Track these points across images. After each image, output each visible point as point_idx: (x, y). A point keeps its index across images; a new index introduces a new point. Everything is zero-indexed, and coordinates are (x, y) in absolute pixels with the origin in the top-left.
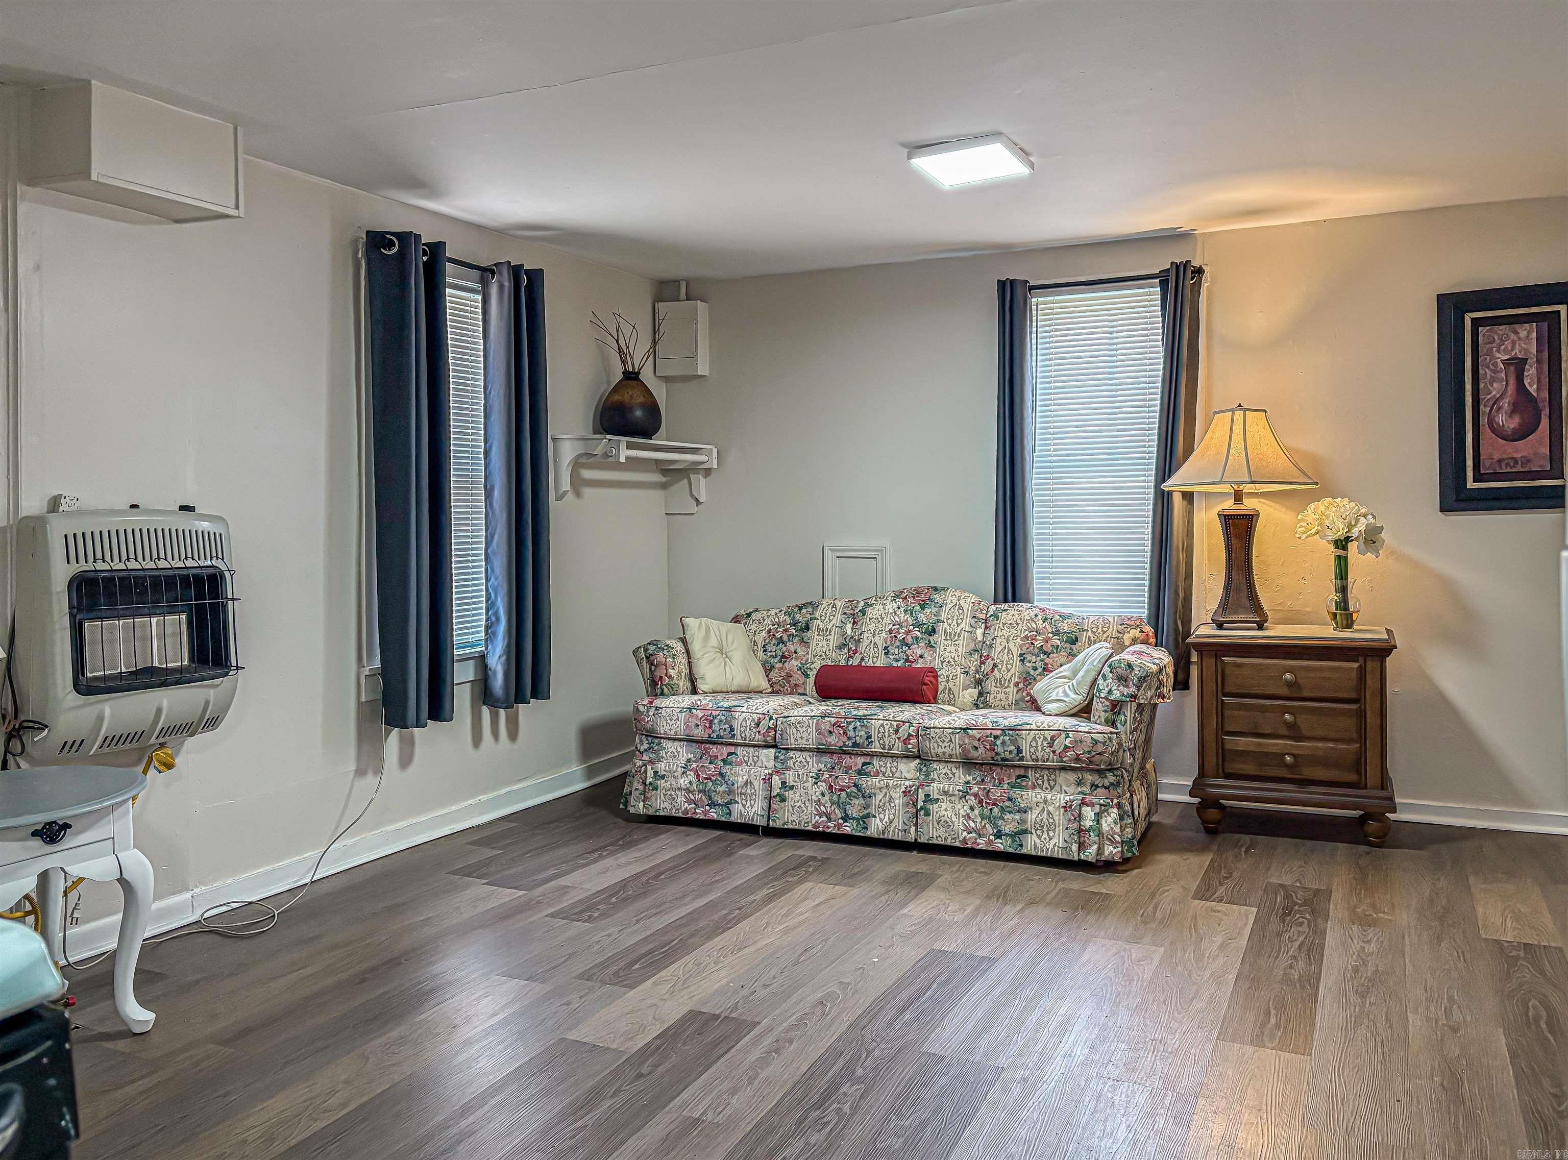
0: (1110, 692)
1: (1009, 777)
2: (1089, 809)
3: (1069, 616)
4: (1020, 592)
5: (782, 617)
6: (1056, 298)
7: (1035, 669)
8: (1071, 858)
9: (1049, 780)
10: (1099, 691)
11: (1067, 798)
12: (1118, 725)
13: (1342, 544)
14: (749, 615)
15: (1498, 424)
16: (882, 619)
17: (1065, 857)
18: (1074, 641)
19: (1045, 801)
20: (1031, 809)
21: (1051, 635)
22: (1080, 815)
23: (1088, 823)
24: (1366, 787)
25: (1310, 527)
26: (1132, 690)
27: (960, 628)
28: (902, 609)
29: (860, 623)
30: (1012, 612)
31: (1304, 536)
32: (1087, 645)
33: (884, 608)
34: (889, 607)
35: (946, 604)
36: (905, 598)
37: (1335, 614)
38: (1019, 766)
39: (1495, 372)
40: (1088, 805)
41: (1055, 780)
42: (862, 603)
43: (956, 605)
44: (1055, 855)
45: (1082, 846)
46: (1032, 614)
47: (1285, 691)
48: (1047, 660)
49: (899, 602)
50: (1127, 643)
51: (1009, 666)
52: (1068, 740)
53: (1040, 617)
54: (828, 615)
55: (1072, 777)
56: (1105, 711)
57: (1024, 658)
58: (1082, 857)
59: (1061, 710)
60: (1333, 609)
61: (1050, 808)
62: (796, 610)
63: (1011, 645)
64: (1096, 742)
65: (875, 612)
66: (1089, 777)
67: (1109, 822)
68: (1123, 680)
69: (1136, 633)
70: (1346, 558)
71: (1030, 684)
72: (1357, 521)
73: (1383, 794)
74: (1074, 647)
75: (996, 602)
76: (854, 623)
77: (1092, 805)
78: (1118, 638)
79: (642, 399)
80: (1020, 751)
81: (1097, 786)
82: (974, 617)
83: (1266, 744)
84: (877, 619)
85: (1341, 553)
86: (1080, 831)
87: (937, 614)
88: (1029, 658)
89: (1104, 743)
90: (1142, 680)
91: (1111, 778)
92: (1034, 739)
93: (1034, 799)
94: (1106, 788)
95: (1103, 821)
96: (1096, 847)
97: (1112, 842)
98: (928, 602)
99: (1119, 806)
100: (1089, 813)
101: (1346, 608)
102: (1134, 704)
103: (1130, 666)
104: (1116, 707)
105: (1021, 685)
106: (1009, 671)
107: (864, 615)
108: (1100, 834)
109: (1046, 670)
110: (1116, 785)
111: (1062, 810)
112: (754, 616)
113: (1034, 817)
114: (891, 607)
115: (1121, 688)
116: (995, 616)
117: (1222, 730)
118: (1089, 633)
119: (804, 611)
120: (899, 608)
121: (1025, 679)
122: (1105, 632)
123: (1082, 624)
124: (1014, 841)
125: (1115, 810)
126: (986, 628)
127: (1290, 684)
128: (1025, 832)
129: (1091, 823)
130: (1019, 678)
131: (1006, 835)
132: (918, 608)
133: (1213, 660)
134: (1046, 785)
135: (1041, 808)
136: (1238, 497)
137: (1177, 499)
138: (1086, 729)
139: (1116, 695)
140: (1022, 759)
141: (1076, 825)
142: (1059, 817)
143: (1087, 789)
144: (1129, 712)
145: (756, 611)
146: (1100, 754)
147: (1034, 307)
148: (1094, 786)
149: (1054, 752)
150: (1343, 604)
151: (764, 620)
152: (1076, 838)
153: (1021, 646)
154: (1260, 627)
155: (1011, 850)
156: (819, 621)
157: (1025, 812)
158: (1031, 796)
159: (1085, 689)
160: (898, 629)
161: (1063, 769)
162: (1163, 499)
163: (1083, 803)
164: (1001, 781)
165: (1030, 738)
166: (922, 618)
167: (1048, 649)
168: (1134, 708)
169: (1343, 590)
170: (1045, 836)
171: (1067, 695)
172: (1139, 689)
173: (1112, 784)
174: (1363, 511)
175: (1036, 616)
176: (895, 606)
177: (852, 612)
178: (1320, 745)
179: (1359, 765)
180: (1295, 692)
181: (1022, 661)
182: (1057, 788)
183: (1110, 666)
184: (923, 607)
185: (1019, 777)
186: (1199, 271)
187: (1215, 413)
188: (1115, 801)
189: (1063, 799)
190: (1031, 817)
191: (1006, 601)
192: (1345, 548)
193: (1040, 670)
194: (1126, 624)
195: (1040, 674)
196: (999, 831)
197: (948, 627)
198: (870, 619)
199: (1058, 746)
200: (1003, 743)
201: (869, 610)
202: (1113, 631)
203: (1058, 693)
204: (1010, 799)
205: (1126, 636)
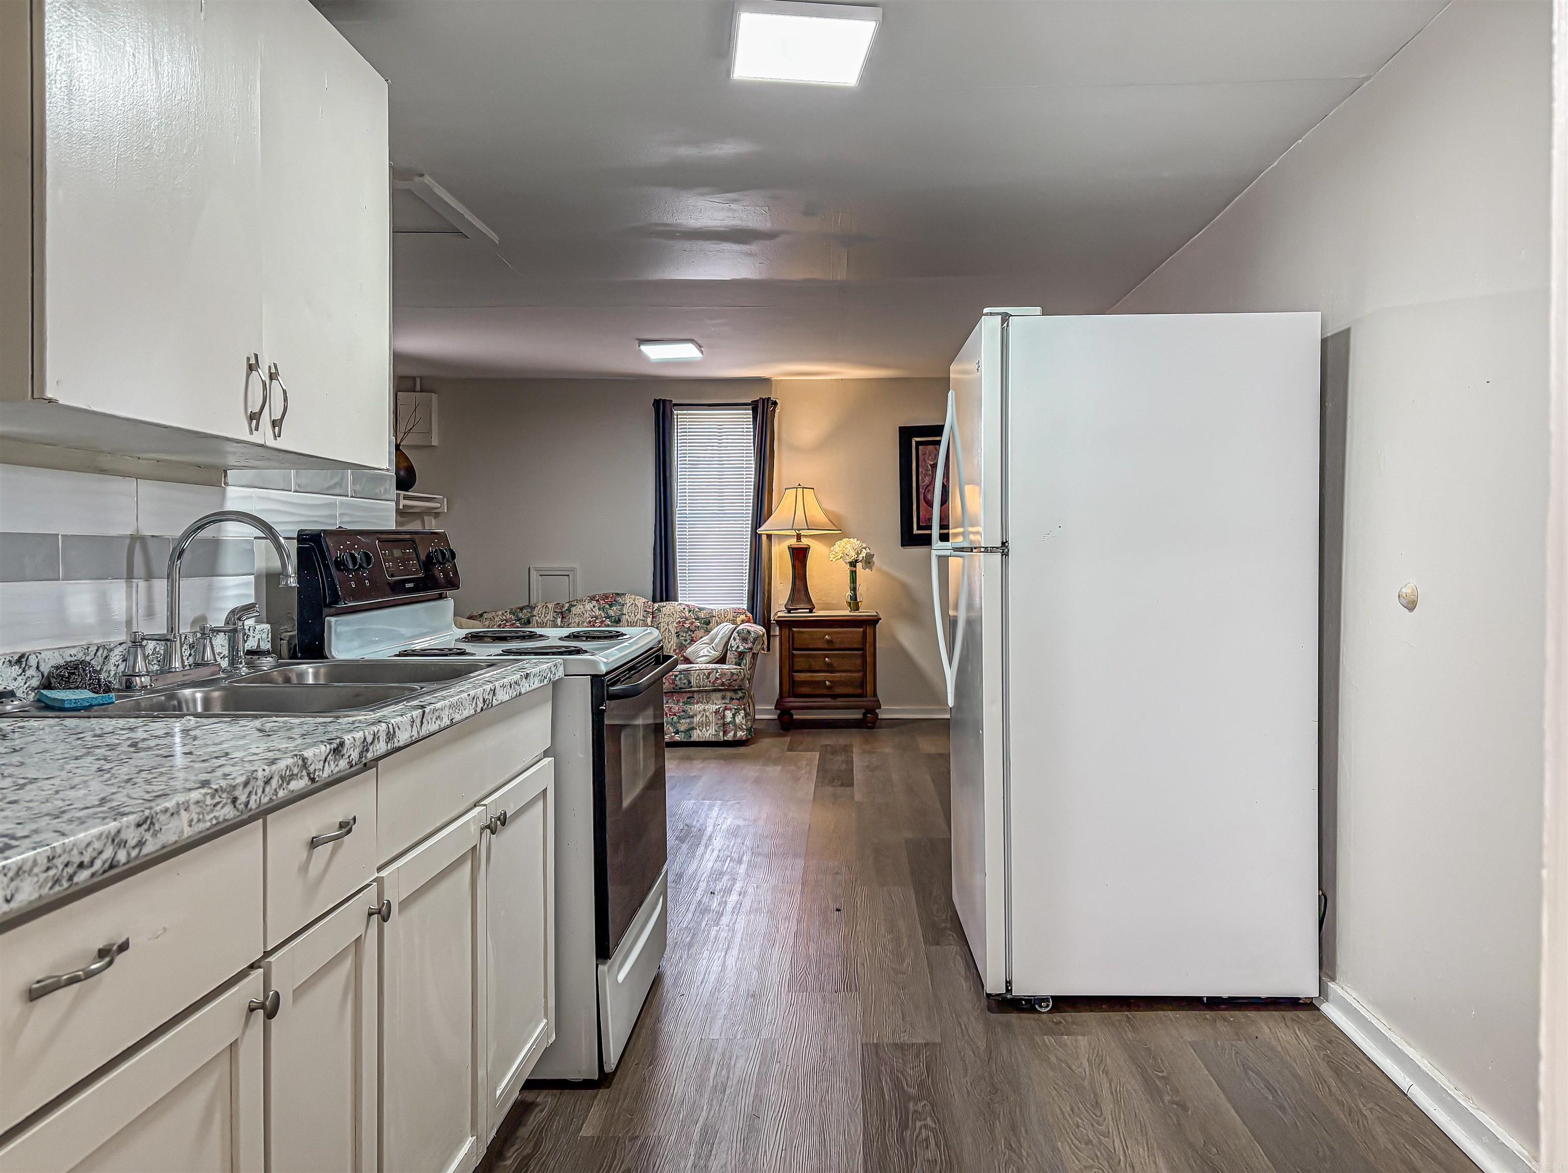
0: (738, 647)
1: (684, 698)
2: (729, 711)
3: (704, 609)
4: (671, 594)
5: (509, 616)
6: (689, 412)
7: (686, 640)
8: (719, 740)
9: (706, 698)
10: (732, 647)
11: (717, 707)
12: (742, 665)
13: (853, 564)
14: (481, 615)
15: (928, 499)
16: (583, 614)
17: (716, 740)
18: (708, 623)
19: (704, 710)
20: (696, 715)
21: (694, 620)
22: (724, 715)
23: (729, 720)
24: (866, 696)
25: (837, 554)
26: (750, 645)
27: (637, 618)
28: (597, 608)
29: (567, 618)
30: (668, 607)
31: (834, 560)
32: (716, 625)
33: (584, 608)
34: (588, 606)
35: (626, 604)
36: (598, 600)
37: (850, 603)
38: (689, 692)
39: (926, 470)
40: (728, 710)
41: (710, 698)
42: (567, 605)
43: (633, 604)
44: (710, 740)
45: (725, 733)
46: (682, 608)
47: (825, 646)
48: (693, 635)
49: (594, 603)
50: (739, 623)
51: (670, 640)
52: (718, 674)
53: (686, 610)
54: (543, 613)
55: (719, 695)
56: (735, 658)
57: (679, 635)
58: (726, 738)
59: (709, 661)
60: (849, 600)
61: (707, 714)
62: (518, 610)
63: (670, 627)
64: (732, 674)
65: (578, 610)
66: (729, 694)
67: (739, 719)
68: (745, 640)
69: (743, 617)
70: (856, 571)
71: (683, 650)
72: (861, 551)
73: (875, 704)
74: (708, 626)
75: (654, 601)
76: (563, 618)
77: (730, 709)
78: (733, 620)
79: (404, 464)
80: (690, 682)
81: (733, 699)
82: (645, 611)
83: (818, 676)
84: (579, 614)
85: (854, 569)
86: (724, 724)
87: (621, 610)
88: (682, 634)
89: (737, 675)
90: (755, 639)
91: (740, 694)
92: (698, 675)
93: (698, 709)
94: (738, 699)
95: (736, 718)
96: (733, 732)
97: (742, 729)
98: (614, 603)
99: (744, 709)
100: (729, 714)
101: (856, 599)
102: (751, 653)
103: (749, 632)
104: (741, 655)
105: (677, 651)
106: (669, 642)
107: (570, 612)
108: (735, 725)
109: (693, 641)
110: (742, 698)
111: (714, 714)
112: (485, 616)
113: (698, 719)
114: (589, 606)
115: (744, 644)
116: (659, 610)
117: (792, 670)
118: (717, 618)
119: (525, 611)
120: (594, 607)
121: (680, 647)
122: (725, 617)
123: (712, 613)
124: (686, 734)
125: (743, 711)
126: (653, 617)
127: (829, 642)
128: (693, 728)
129: (730, 719)
130: (676, 646)
131: (682, 732)
132: (607, 606)
133: (788, 630)
134: (705, 701)
135: (702, 714)
136: (799, 537)
137: (764, 538)
138: (727, 667)
139: (741, 648)
140: (691, 687)
141: (722, 721)
142: (712, 718)
143: (728, 701)
144: (748, 658)
145: (485, 612)
146: (735, 680)
147: (675, 417)
148: (732, 699)
149: (710, 681)
150: (854, 597)
151: (494, 618)
152: (722, 728)
153: (676, 628)
154: (811, 612)
155: (685, 740)
156: (537, 618)
157: (693, 717)
158: (698, 707)
159: (720, 648)
160: (595, 620)
161: (714, 691)
162: (756, 538)
163: (726, 709)
164: (678, 701)
165: (696, 675)
166: (611, 613)
167: (693, 628)
168: (751, 656)
169: (854, 589)
170: (704, 729)
171: (710, 653)
172: (754, 644)
173: (741, 697)
174: (864, 545)
175: (684, 609)
176: (592, 606)
177: (560, 611)
178: (844, 674)
179: (863, 683)
180: (831, 646)
181: (678, 636)
182: (711, 702)
183: (737, 633)
184: (611, 606)
185: (689, 698)
186: (775, 403)
187: (786, 489)
188: (743, 706)
189: (714, 708)
190: (696, 719)
191: (662, 601)
192: (855, 566)
193: (689, 641)
194: (738, 612)
195: (689, 644)
196: (677, 730)
197: (629, 618)
198: (575, 615)
199: (712, 678)
200: (680, 679)
201: (573, 609)
202: (730, 617)
203: (705, 652)
204: (683, 711)
205: (738, 619)
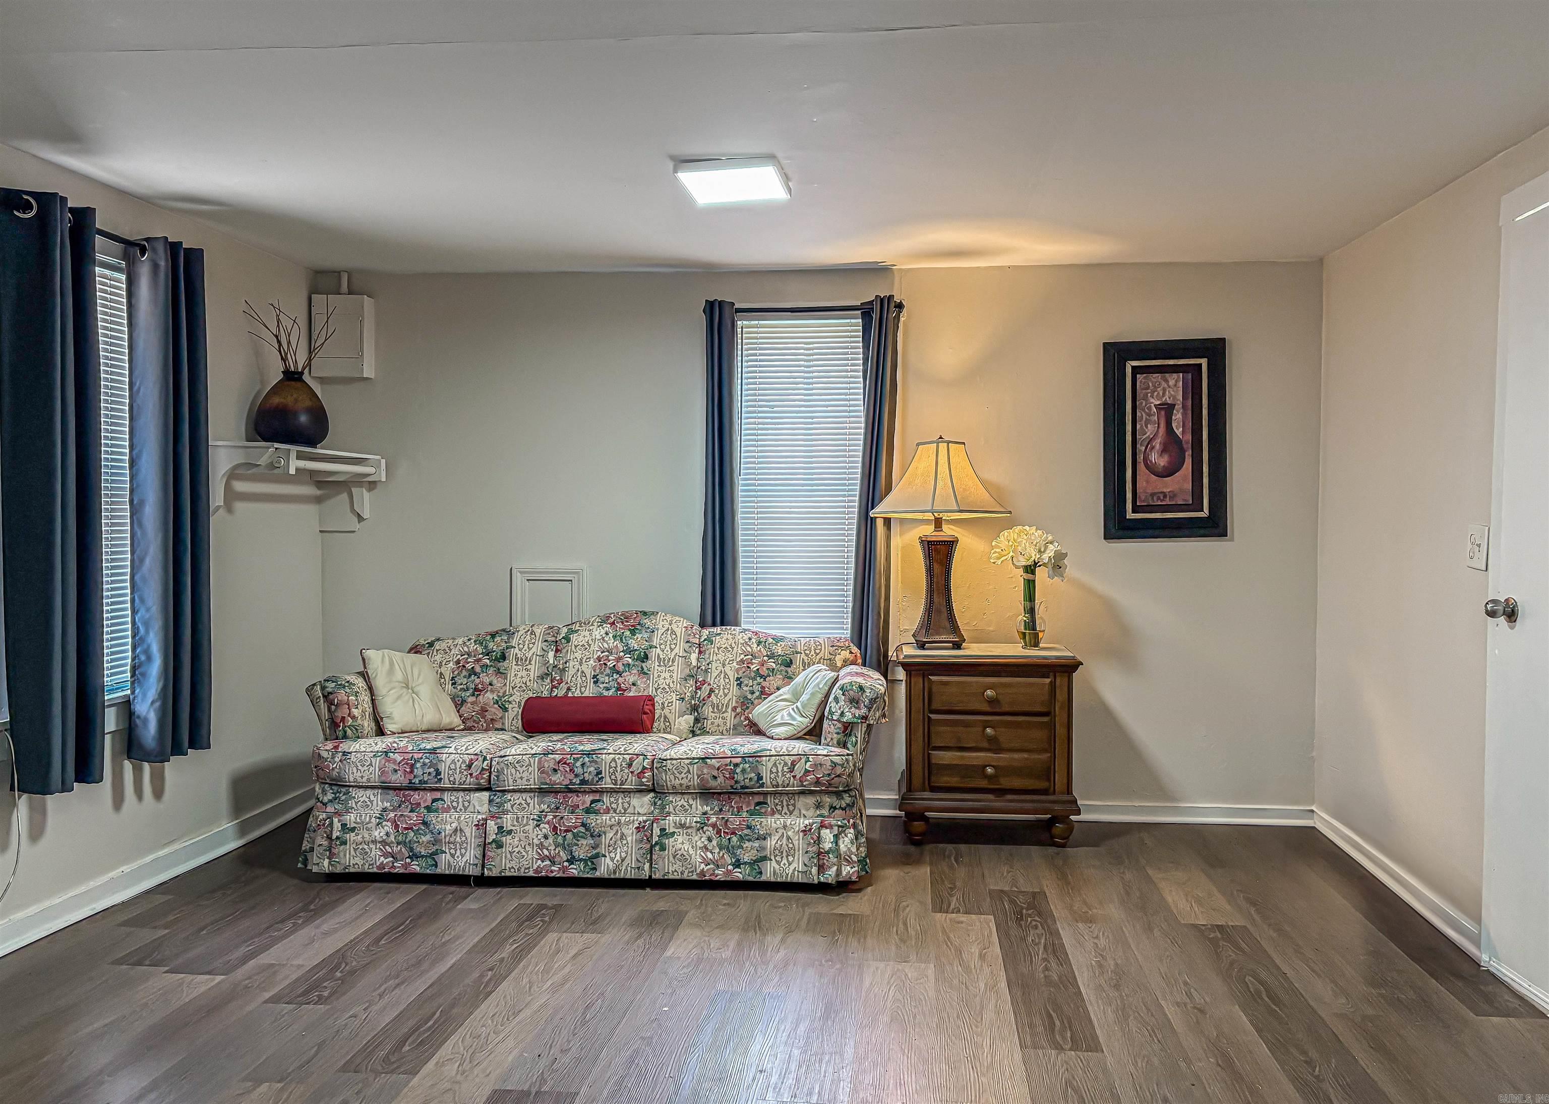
0: (842, 714)
1: (748, 804)
2: (828, 831)
3: (782, 639)
4: (729, 616)
5: (472, 646)
6: (761, 322)
7: (753, 693)
8: (810, 881)
9: (788, 805)
10: (832, 713)
11: (807, 822)
12: (849, 746)
13: (1030, 569)
14: (431, 645)
15: (1151, 462)
16: (589, 646)
17: (805, 881)
18: (789, 664)
19: (785, 827)
20: (770, 835)
21: (766, 658)
22: (819, 837)
23: (827, 846)
24: (1054, 793)
25: (1004, 553)
26: (863, 711)
27: (673, 653)
28: (611, 635)
29: (564, 651)
30: (724, 636)
31: (999, 562)
32: (802, 668)
33: (591, 635)
34: (597, 633)
35: (658, 629)
36: (613, 623)
37: (1024, 634)
38: (758, 793)
39: (1149, 415)
40: (827, 828)
41: (794, 805)
42: (565, 630)
43: (668, 630)
44: (795, 880)
45: (821, 868)
46: (746, 637)
47: (986, 707)
48: (764, 684)
49: (607, 627)
50: (839, 664)
51: (726, 691)
52: (808, 764)
53: (754, 640)
54: (527, 642)
55: (811, 800)
56: (838, 733)
57: (741, 683)
58: (822, 879)
59: (790, 734)
60: (1022, 629)
61: (790, 833)
62: (488, 638)
63: (727, 668)
64: (835, 765)
65: (581, 638)
66: (827, 800)
67: (845, 844)
68: (854, 702)
69: (845, 654)
70: (1034, 581)
71: (748, 708)
72: (1046, 548)
73: (1066, 797)
74: (789, 670)
75: (703, 625)
76: (557, 651)
77: (830, 827)
78: (830, 659)
79: (308, 403)
80: (760, 778)
81: (835, 808)
82: (688, 642)
83: (970, 757)
84: (583, 646)
85: (1030, 576)
86: (819, 854)
87: (649, 640)
88: (746, 682)
89: (842, 765)
90: (873, 701)
91: (847, 799)
92: (775, 765)
93: (773, 825)
94: (843, 809)
95: (841, 842)
96: (835, 868)
97: (849, 862)
98: (638, 627)
99: (854, 826)
100: (827, 835)
101: (1034, 628)
102: (865, 725)
103: (861, 688)
104: (847, 728)
105: (739, 710)
106: (726, 695)
107: (568, 642)
108: (839, 856)
109: (764, 694)
110: (851, 806)
111: (801, 834)
112: (437, 646)
113: (773, 843)
114: (598, 633)
115: (853, 709)
116: (709, 640)
117: (929, 746)
118: (803, 655)
119: (498, 639)
120: (607, 634)
121: (743, 704)
122: (817, 654)
123: (794, 646)
124: (752, 869)
125: (852, 831)
126: (700, 652)
127: (992, 701)
128: (764, 859)
129: (830, 845)
130: (737, 702)
131: (745, 863)
132: (628, 633)
133: (921, 680)
134: (785, 810)
135: (780, 834)
136: (938, 523)
137: (880, 524)
138: (825, 752)
139: (848, 717)
140: (762, 786)
141: (815, 848)
142: (799, 842)
143: (825, 812)
144: (859, 733)
145: (438, 640)
146: (839, 776)
147: (739, 330)
148: (833, 808)
149: (794, 777)
150: (1031, 624)
151: (450, 650)
152: (815, 861)
153: (737, 671)
154: (957, 646)
155: (751, 879)
156: (517, 650)
157: (765, 839)
158: (772, 822)
159: (811, 711)
160: (608, 656)
161: (802, 793)
162: (867, 523)
163: (822, 826)
164: (740, 809)
165: (770, 765)
166: (633, 644)
167: (764, 671)
168: (864, 729)
169: (1031, 611)
170: (785, 861)
171: (794, 719)
172: (869, 709)
173: (848, 805)
174: (1050, 538)
175: (750, 639)
176: (603, 632)
177: (553, 639)
178: (1016, 756)
179: (1048, 773)
180: (994, 708)
181: (739, 685)
182: (796, 812)
183: (842, 689)
184: (633, 633)
185: (758, 804)
186: (900, 306)
187: (918, 445)
188: (851, 821)
189: (803, 823)
190: (771, 843)
191: (714, 625)
192: (1033, 572)
193: (757, 694)
194: (836, 646)
195: (757, 698)
196: (738, 860)
197: (661, 653)
198: (576, 647)
199: (799, 771)
200: (744, 771)
201: (573, 637)
202: (825, 653)
203: (782, 716)
204: (749, 827)
205: (838, 658)
